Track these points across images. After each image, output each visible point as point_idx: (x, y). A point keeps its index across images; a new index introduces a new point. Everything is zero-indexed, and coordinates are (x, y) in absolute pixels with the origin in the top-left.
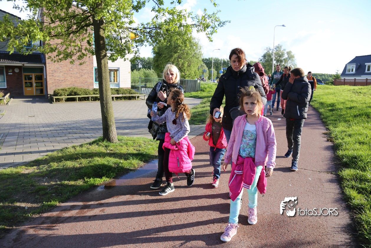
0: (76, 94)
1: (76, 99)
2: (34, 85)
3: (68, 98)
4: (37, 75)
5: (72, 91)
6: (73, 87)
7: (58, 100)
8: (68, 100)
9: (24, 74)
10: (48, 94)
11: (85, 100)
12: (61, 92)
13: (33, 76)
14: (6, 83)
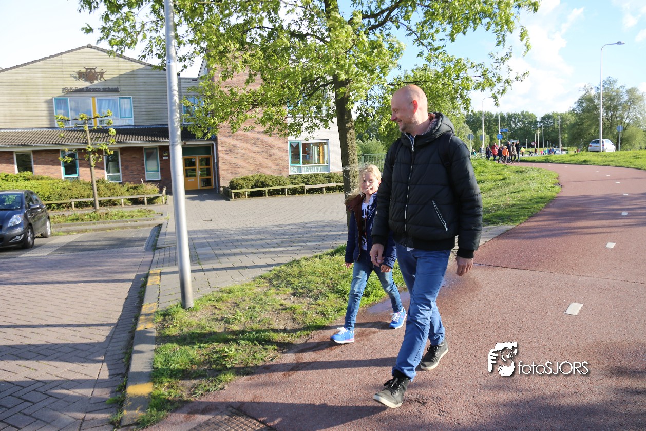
0: (264, 184)
1: (265, 193)
2: (198, 173)
3: (252, 192)
4: (202, 158)
5: (258, 181)
6: (259, 174)
7: (238, 195)
8: (253, 195)
9: (184, 157)
10: (219, 187)
11: (279, 194)
12: (241, 182)
14: (159, 172)
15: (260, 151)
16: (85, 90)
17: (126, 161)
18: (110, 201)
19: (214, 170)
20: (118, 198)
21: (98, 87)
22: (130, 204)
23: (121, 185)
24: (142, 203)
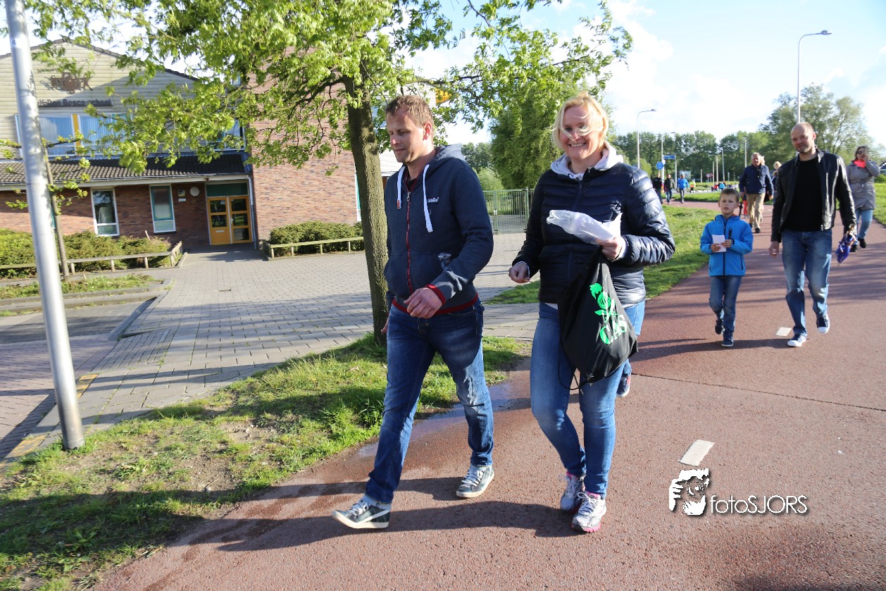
0: (318, 236)
1: (319, 249)
2: (230, 220)
3: (302, 247)
4: (235, 200)
5: (310, 231)
6: (313, 221)
7: (280, 252)
8: (302, 251)
9: (209, 199)
10: (258, 241)
11: (339, 250)
12: (285, 233)
13: (228, 201)
14: (174, 220)
15: (314, 188)
16: (62, 104)
17: (124, 206)
18: (94, 263)
20: (107, 258)
21: (81, 99)
22: (125, 268)
23: (114, 240)
24: (142, 265)
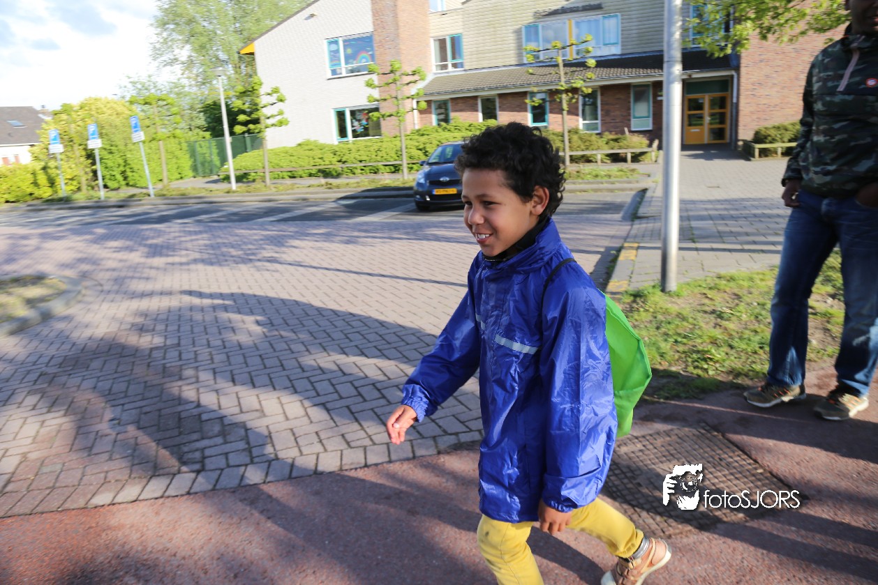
2: (707, 119)
4: (715, 98)
7: (764, 153)
9: (688, 97)
10: (737, 141)
12: (773, 133)
14: (651, 120)
16: (560, 12)
17: (607, 104)
18: (583, 156)
19: (732, 116)
20: (594, 152)
21: (576, 5)
22: (609, 161)
23: (598, 136)
24: (624, 160)
